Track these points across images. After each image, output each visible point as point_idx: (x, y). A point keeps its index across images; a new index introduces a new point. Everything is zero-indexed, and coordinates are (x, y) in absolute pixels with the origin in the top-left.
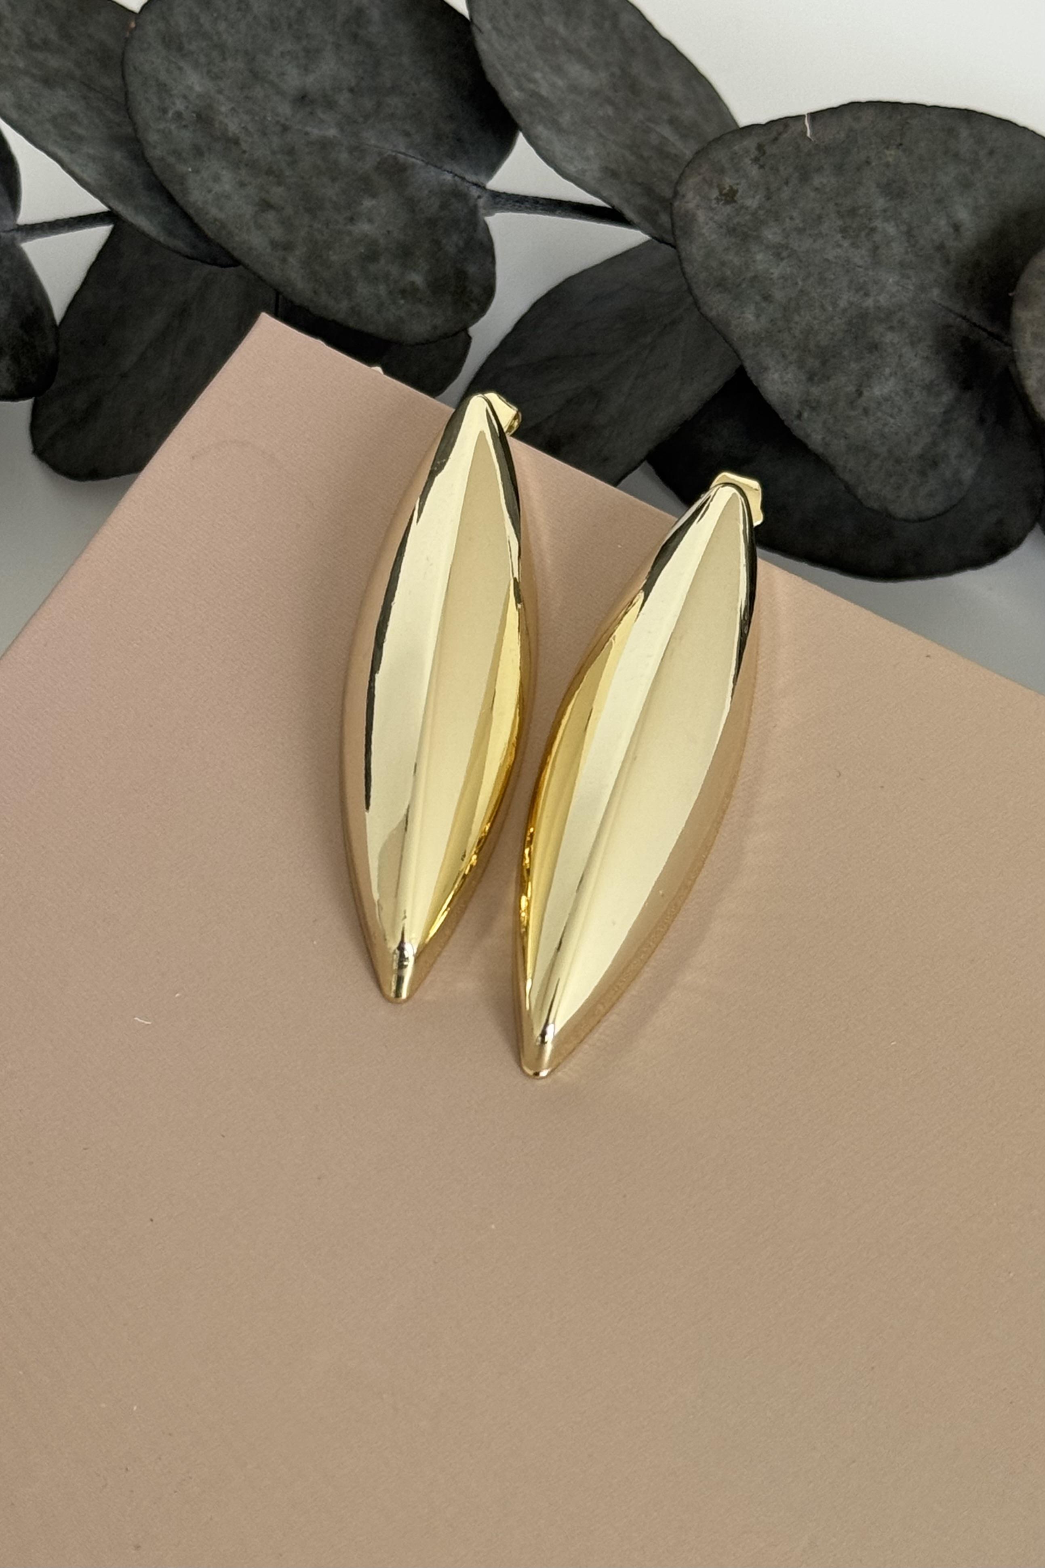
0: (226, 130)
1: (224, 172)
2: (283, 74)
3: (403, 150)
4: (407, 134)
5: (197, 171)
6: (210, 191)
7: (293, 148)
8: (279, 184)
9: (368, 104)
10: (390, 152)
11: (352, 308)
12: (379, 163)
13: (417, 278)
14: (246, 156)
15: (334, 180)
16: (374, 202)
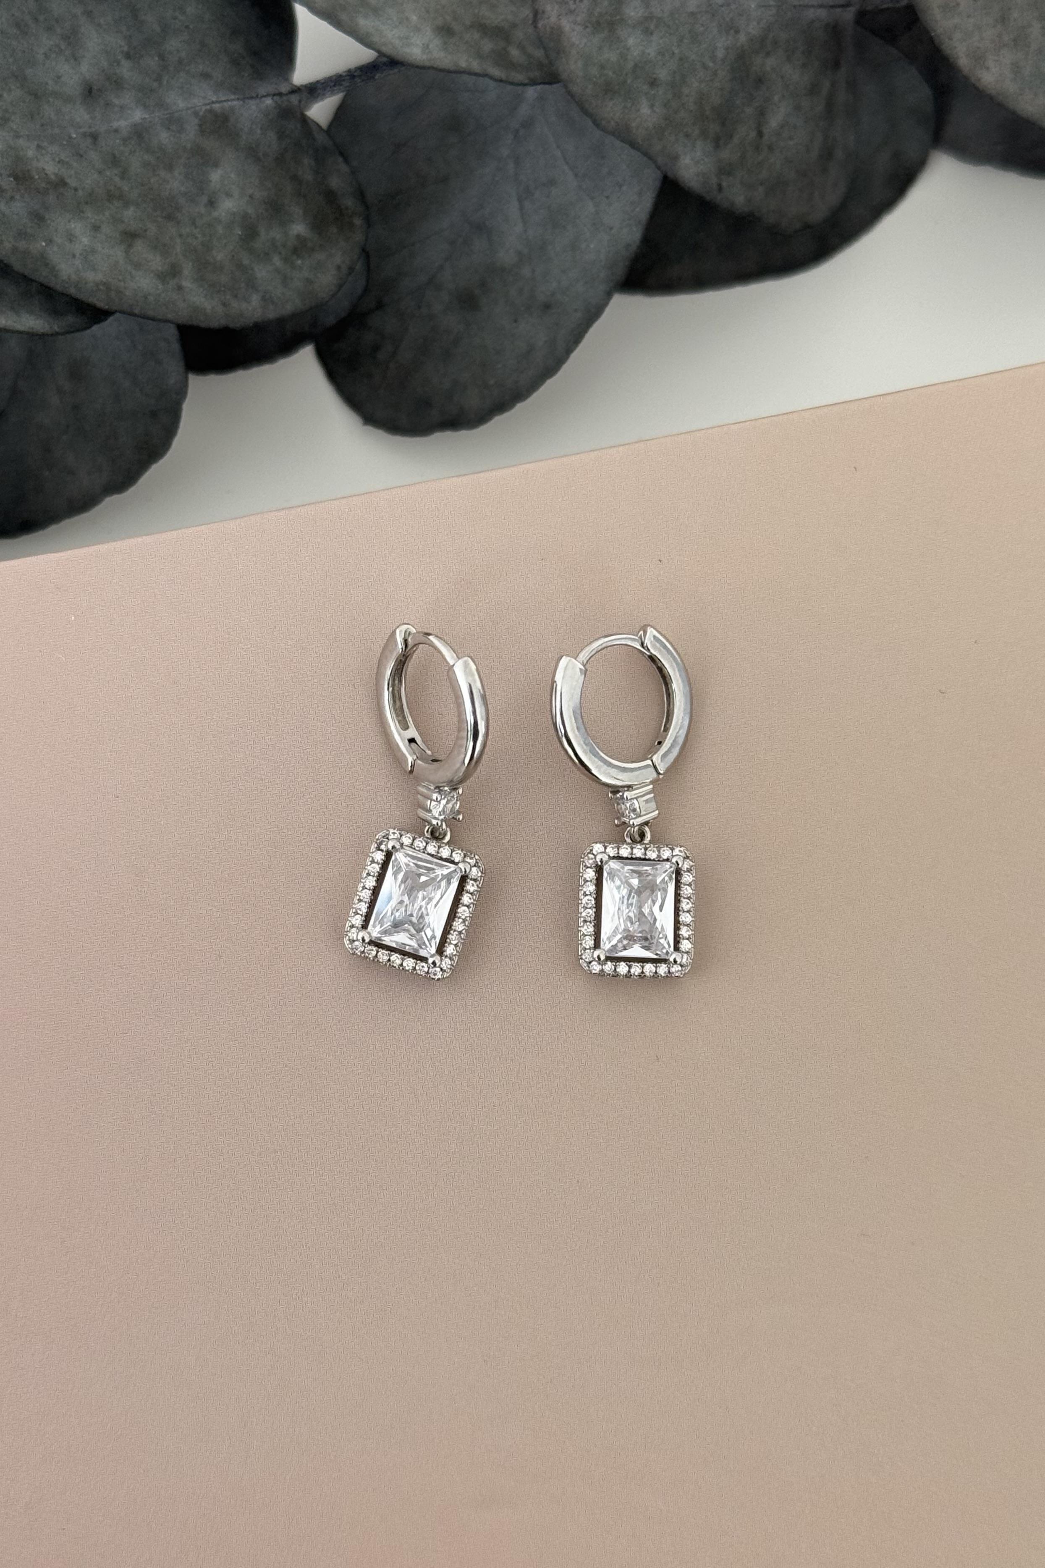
0: (46, 174)
1: (73, 226)
2: (59, 77)
3: (214, 99)
4: (206, 76)
5: (50, 242)
6: (74, 256)
7: (114, 156)
8: (127, 204)
9: (151, 62)
10: (204, 108)
11: (264, 299)
12: (200, 126)
13: (299, 228)
14: (80, 193)
15: (170, 168)
16: (220, 172)
